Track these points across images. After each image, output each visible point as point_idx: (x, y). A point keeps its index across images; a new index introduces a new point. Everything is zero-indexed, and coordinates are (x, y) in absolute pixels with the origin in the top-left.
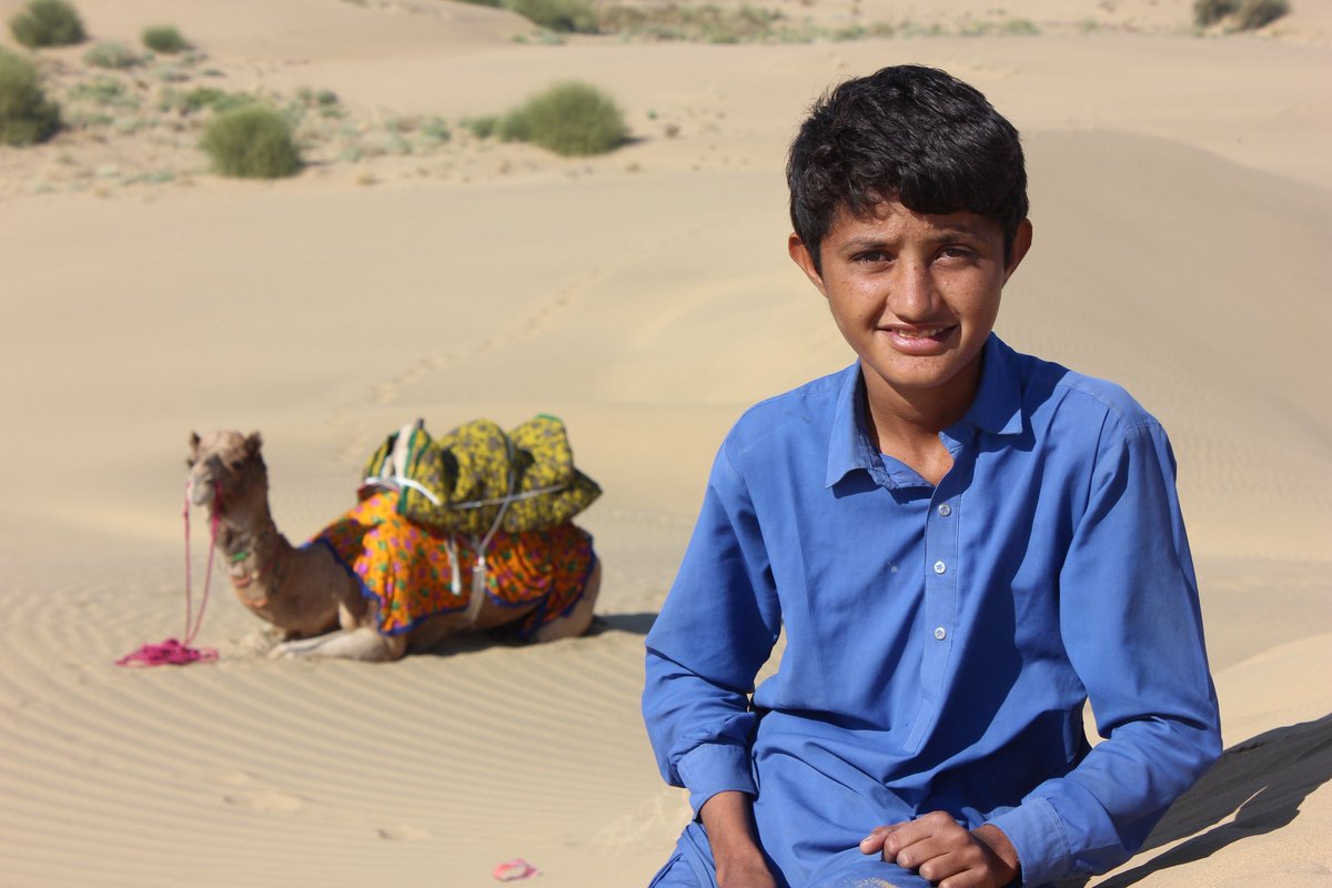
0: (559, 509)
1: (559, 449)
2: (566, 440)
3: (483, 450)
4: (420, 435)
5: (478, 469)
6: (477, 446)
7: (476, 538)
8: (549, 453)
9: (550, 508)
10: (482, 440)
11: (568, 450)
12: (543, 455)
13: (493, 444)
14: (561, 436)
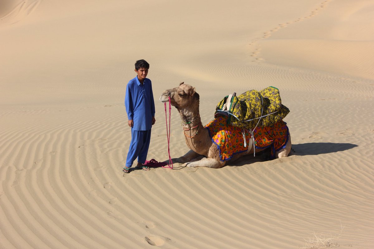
0: (276, 118)
1: (277, 99)
2: (279, 96)
3: (254, 102)
4: (235, 98)
5: (252, 108)
6: (252, 100)
7: (251, 130)
8: (274, 100)
9: (274, 118)
10: (253, 98)
11: (280, 100)
12: (272, 100)
13: (257, 100)
14: (278, 95)
